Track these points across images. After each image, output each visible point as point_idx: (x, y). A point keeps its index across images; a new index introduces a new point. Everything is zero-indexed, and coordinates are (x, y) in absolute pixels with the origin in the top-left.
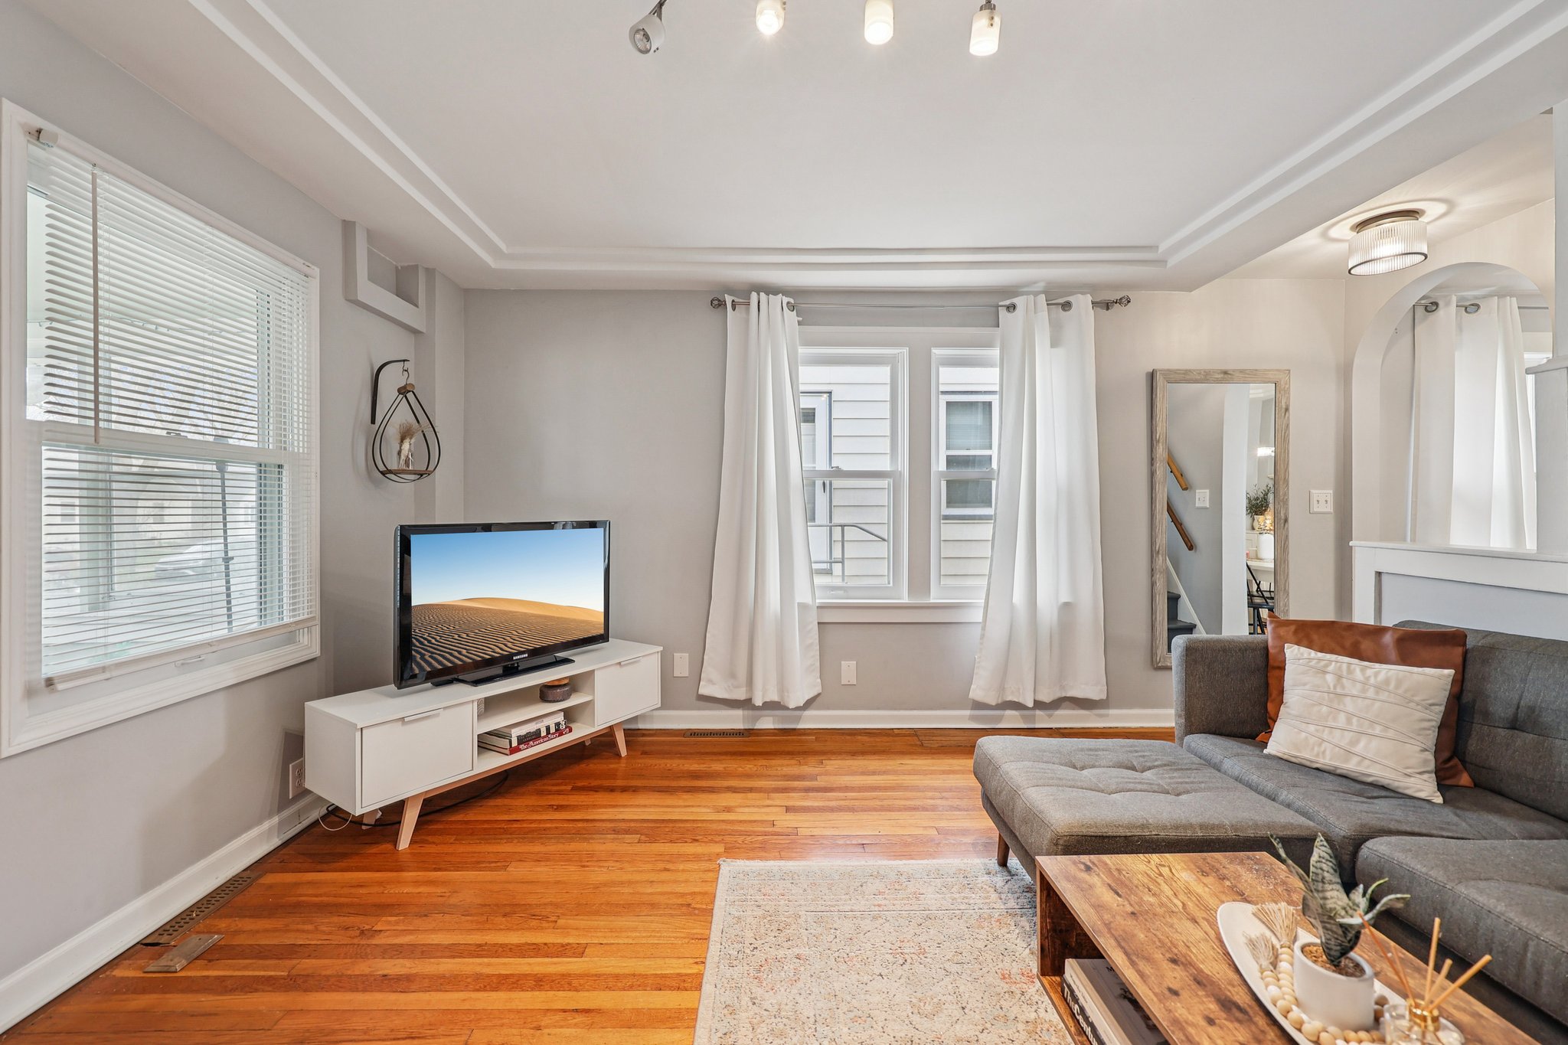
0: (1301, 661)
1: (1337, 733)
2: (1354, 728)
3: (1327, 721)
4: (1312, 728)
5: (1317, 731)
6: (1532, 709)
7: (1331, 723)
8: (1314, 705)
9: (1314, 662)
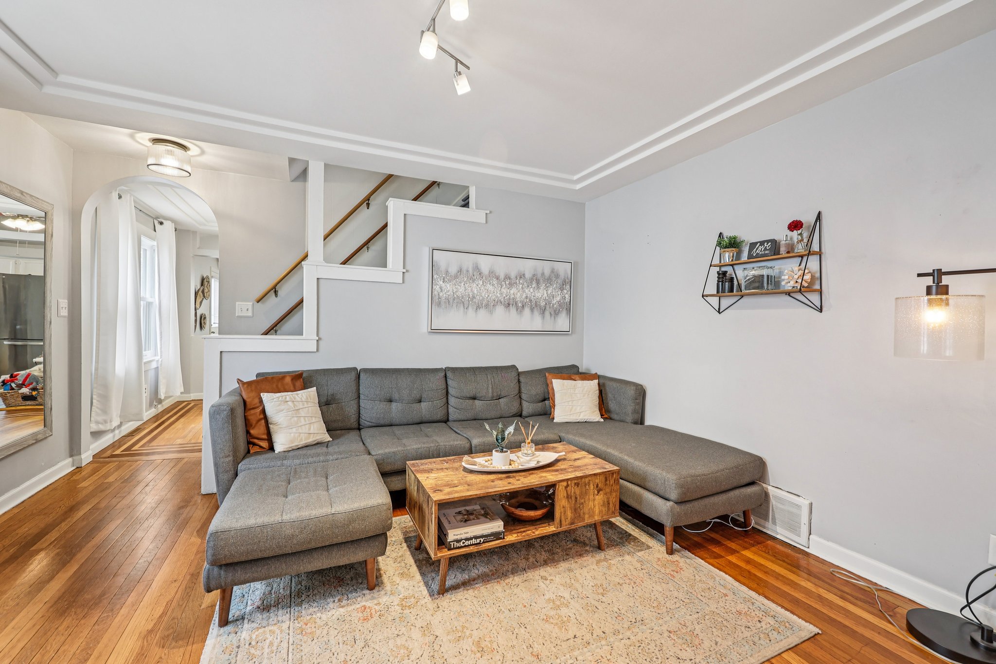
0: (275, 400)
1: (303, 427)
2: (308, 422)
3: (298, 424)
4: (294, 430)
5: (297, 430)
6: (333, 395)
7: (300, 424)
8: (291, 419)
9: (280, 398)
